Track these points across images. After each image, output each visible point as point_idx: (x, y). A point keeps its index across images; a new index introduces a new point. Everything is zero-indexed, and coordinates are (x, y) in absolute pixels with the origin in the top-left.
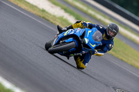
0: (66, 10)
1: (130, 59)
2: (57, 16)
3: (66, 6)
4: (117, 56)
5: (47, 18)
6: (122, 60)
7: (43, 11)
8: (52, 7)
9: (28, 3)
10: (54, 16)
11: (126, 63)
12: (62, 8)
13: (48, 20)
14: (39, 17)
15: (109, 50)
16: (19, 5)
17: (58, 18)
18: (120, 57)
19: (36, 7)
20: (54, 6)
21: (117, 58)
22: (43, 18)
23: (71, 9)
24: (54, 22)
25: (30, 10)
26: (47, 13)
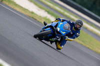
0: (49, 12)
1: (94, 47)
2: (42, 17)
3: (48, 10)
4: (85, 45)
5: (35, 18)
6: (89, 48)
7: (32, 13)
8: (39, 10)
9: (22, 7)
10: (40, 17)
11: (92, 50)
12: (46, 11)
13: (36, 20)
14: (29, 17)
15: (77, 37)
16: (15, 9)
17: (43, 18)
18: (88, 46)
19: (27, 10)
20: (40, 9)
21: (85, 47)
22: (32, 18)
23: (52, 11)
24: (40, 21)
25: (23, 12)
26: (35, 14)
